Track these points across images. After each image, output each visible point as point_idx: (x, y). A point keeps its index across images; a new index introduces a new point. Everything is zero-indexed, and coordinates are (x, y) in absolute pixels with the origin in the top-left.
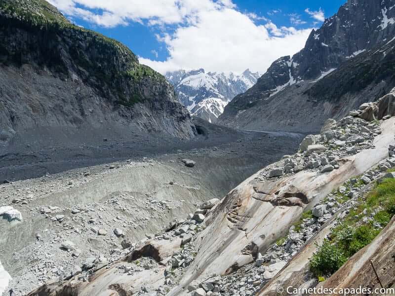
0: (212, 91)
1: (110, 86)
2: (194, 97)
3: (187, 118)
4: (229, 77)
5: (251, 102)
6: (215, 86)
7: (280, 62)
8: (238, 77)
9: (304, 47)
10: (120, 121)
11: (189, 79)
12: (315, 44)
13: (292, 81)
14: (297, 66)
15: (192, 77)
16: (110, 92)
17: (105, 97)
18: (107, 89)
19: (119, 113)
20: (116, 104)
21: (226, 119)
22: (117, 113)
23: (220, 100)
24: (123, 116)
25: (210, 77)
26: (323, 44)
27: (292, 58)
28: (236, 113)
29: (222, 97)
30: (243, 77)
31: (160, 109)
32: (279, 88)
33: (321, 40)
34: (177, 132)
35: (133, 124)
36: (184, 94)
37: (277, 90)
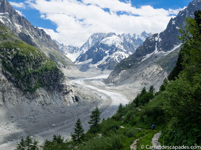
0: (119, 47)
1: (23, 81)
2: (108, 51)
3: (71, 92)
4: (133, 36)
5: (130, 65)
6: (122, 44)
7: (150, 38)
8: (138, 36)
9: (166, 29)
10: (26, 101)
11: (106, 40)
12: (172, 28)
13: (156, 52)
14: (161, 41)
15: (108, 38)
16: (22, 85)
17: (19, 88)
18: (21, 83)
19: (26, 97)
20: (25, 92)
21: (114, 75)
22: (25, 96)
23: (124, 53)
24: (28, 98)
25: (119, 38)
26: (177, 28)
27: (159, 35)
28: (120, 72)
29: (125, 51)
30: (141, 36)
31: (53, 90)
32: (148, 56)
33: (176, 25)
34: (62, 102)
35: (33, 102)
36: (102, 49)
37: (146, 57)
